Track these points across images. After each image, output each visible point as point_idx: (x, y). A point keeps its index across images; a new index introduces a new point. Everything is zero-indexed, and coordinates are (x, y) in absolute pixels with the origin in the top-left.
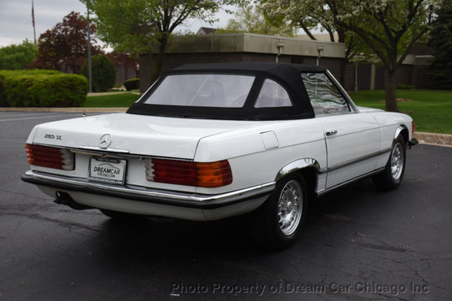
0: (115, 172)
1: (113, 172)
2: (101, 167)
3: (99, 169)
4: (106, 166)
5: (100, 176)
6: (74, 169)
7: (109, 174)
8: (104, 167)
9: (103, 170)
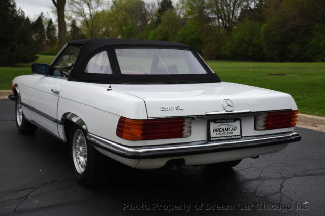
0: (232, 129)
1: (230, 129)
2: (219, 128)
3: (217, 130)
4: (224, 126)
5: (219, 136)
6: (190, 135)
7: (227, 132)
8: (222, 127)
9: (222, 129)
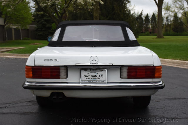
0: (100, 76)
1: (98, 76)
2: (89, 74)
3: (87, 76)
4: (93, 74)
5: (88, 80)
6: (67, 77)
7: (95, 78)
8: (91, 74)
9: (91, 76)
